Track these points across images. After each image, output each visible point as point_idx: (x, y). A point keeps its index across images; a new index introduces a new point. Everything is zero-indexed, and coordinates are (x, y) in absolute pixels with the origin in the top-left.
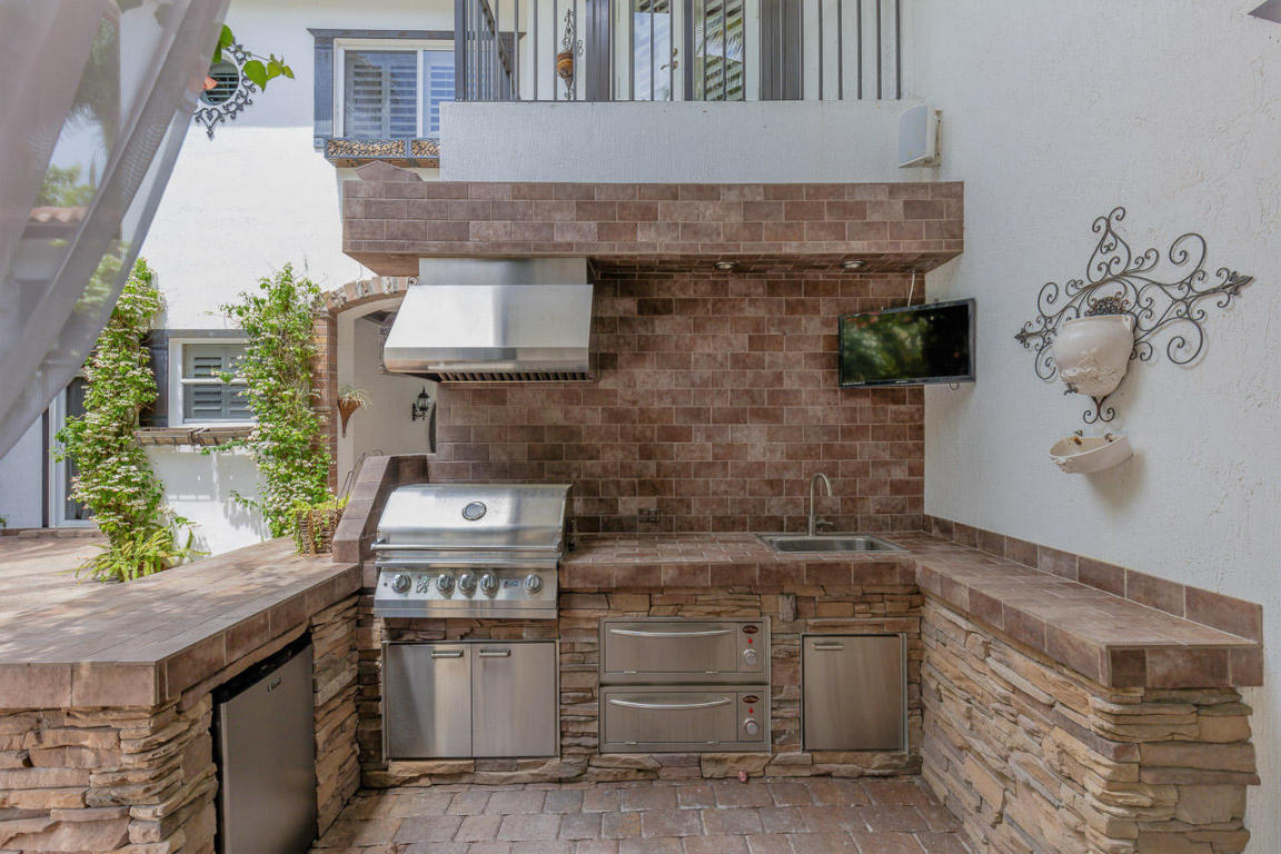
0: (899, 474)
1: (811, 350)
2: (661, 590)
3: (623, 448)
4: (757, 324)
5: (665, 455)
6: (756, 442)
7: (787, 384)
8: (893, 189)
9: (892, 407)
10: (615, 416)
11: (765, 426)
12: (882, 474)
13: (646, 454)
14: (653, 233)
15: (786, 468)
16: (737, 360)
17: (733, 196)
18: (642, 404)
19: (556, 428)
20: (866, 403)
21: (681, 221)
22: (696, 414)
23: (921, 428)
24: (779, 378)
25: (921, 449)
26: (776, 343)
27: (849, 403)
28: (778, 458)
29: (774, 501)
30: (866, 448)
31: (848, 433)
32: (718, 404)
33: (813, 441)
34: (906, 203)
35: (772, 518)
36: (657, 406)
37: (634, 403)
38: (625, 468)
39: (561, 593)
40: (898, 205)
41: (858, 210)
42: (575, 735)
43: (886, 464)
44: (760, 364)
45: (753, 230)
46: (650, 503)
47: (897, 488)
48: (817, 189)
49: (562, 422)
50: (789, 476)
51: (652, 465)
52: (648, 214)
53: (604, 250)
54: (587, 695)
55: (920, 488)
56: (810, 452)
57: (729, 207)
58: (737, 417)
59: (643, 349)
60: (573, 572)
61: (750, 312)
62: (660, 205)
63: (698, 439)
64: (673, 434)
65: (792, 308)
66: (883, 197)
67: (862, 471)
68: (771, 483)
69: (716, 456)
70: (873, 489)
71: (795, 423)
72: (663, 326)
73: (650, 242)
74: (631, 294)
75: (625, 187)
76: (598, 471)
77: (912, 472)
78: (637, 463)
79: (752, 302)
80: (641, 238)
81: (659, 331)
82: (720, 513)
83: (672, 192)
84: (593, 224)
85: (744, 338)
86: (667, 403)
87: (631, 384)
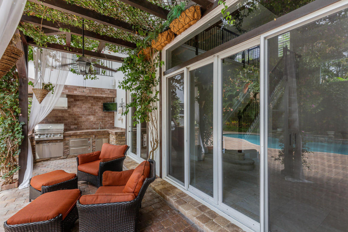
0: (111, 122)
1: (99, 106)
2: (77, 135)
3: (71, 119)
4: (92, 103)
5: (78, 120)
6: (92, 118)
7: (96, 111)
8: (108, 89)
9: (110, 114)
10: (70, 115)
11: (93, 116)
12: (109, 122)
13: (75, 120)
14: (76, 92)
15: (96, 121)
16: (89, 108)
17: (88, 88)
18: (75, 113)
19: (60, 116)
20: (107, 113)
21: (80, 91)
22: (83, 114)
23: (114, 116)
24: (95, 110)
25: (114, 119)
26: (95, 106)
27: (105, 113)
28: (95, 120)
29: (95, 126)
30: (107, 119)
31: (104, 117)
32: (86, 113)
33: (100, 118)
34: (110, 91)
35: (94, 128)
36: (77, 113)
37: (73, 113)
38: (72, 122)
39: (64, 136)
40: (109, 91)
41: (104, 91)
42: (65, 153)
43: (109, 121)
44: (92, 108)
45: (91, 93)
46: (76, 126)
47: (111, 123)
48: (99, 89)
49: (61, 115)
50: (97, 122)
51: (76, 121)
52: (76, 90)
53: (69, 94)
54: (67, 148)
55: (114, 124)
56: (99, 119)
57: (87, 90)
58: (89, 115)
59: (74, 106)
60: (65, 134)
61: (91, 101)
62: (78, 89)
63: (83, 118)
64: (79, 117)
65: (97, 101)
66: (107, 90)
67: (106, 122)
68: (94, 123)
69: (86, 120)
70: (108, 124)
71: (97, 116)
72: (78, 103)
73: (76, 93)
74: (73, 98)
75: (72, 86)
76: (67, 122)
77: (113, 122)
78: (74, 121)
79: (91, 100)
80: (74, 92)
81: (77, 103)
82: (87, 127)
83: (79, 87)
84: (67, 90)
85: (90, 105)
86: (78, 113)
87: (73, 110)
